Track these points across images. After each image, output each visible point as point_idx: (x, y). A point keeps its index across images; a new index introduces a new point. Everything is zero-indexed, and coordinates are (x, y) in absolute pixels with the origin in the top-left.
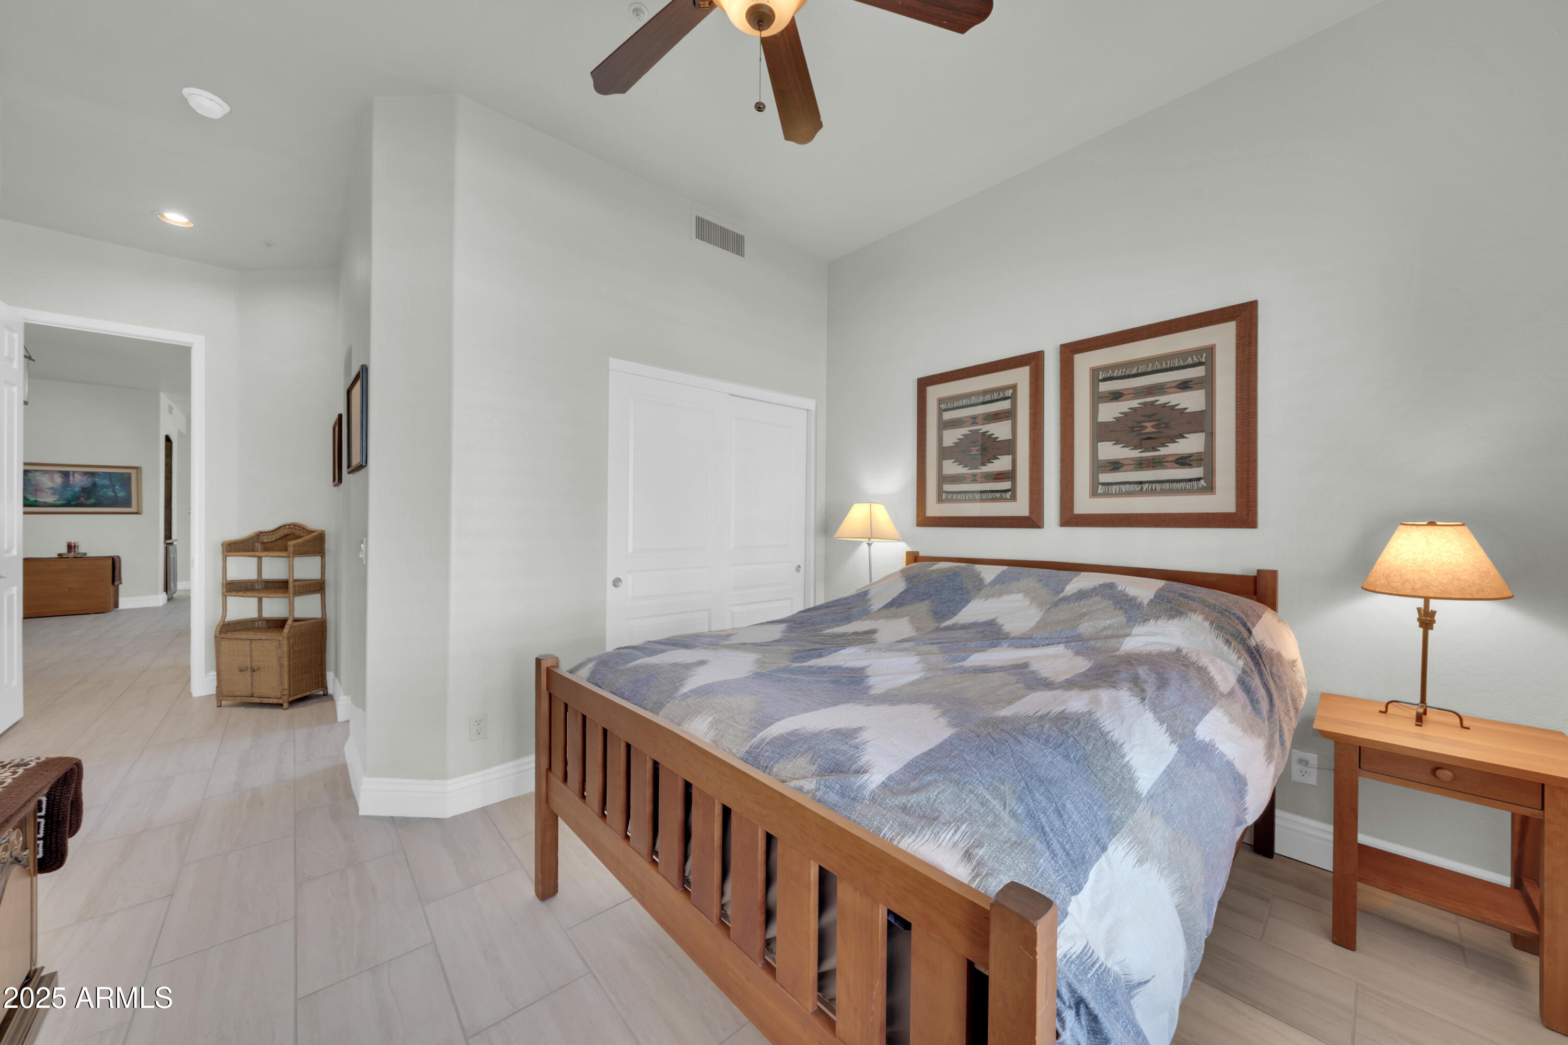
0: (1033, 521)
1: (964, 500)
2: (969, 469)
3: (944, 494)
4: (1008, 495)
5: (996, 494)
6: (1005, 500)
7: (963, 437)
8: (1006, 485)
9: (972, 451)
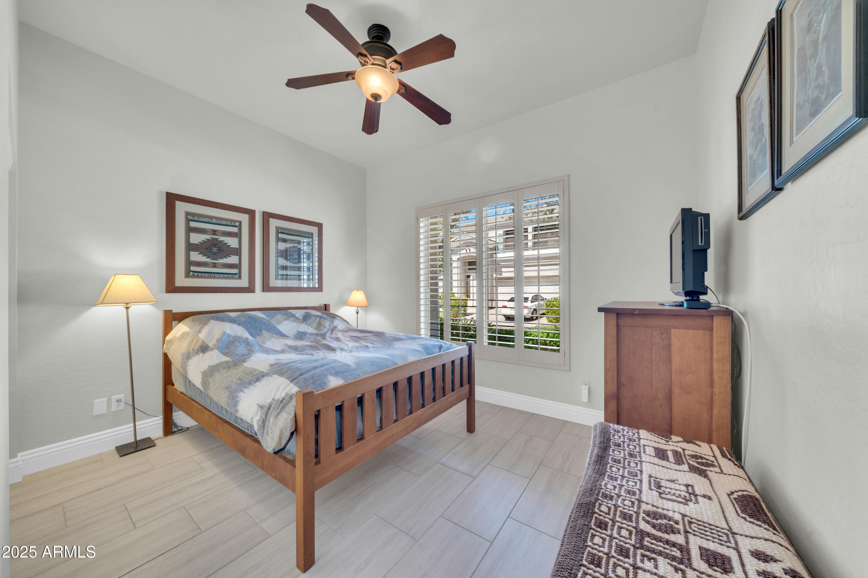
0: (250, 289)
1: (207, 277)
2: (211, 260)
3: (191, 273)
4: (237, 276)
5: (229, 275)
6: (235, 278)
7: (206, 240)
8: (235, 271)
9: (213, 249)
